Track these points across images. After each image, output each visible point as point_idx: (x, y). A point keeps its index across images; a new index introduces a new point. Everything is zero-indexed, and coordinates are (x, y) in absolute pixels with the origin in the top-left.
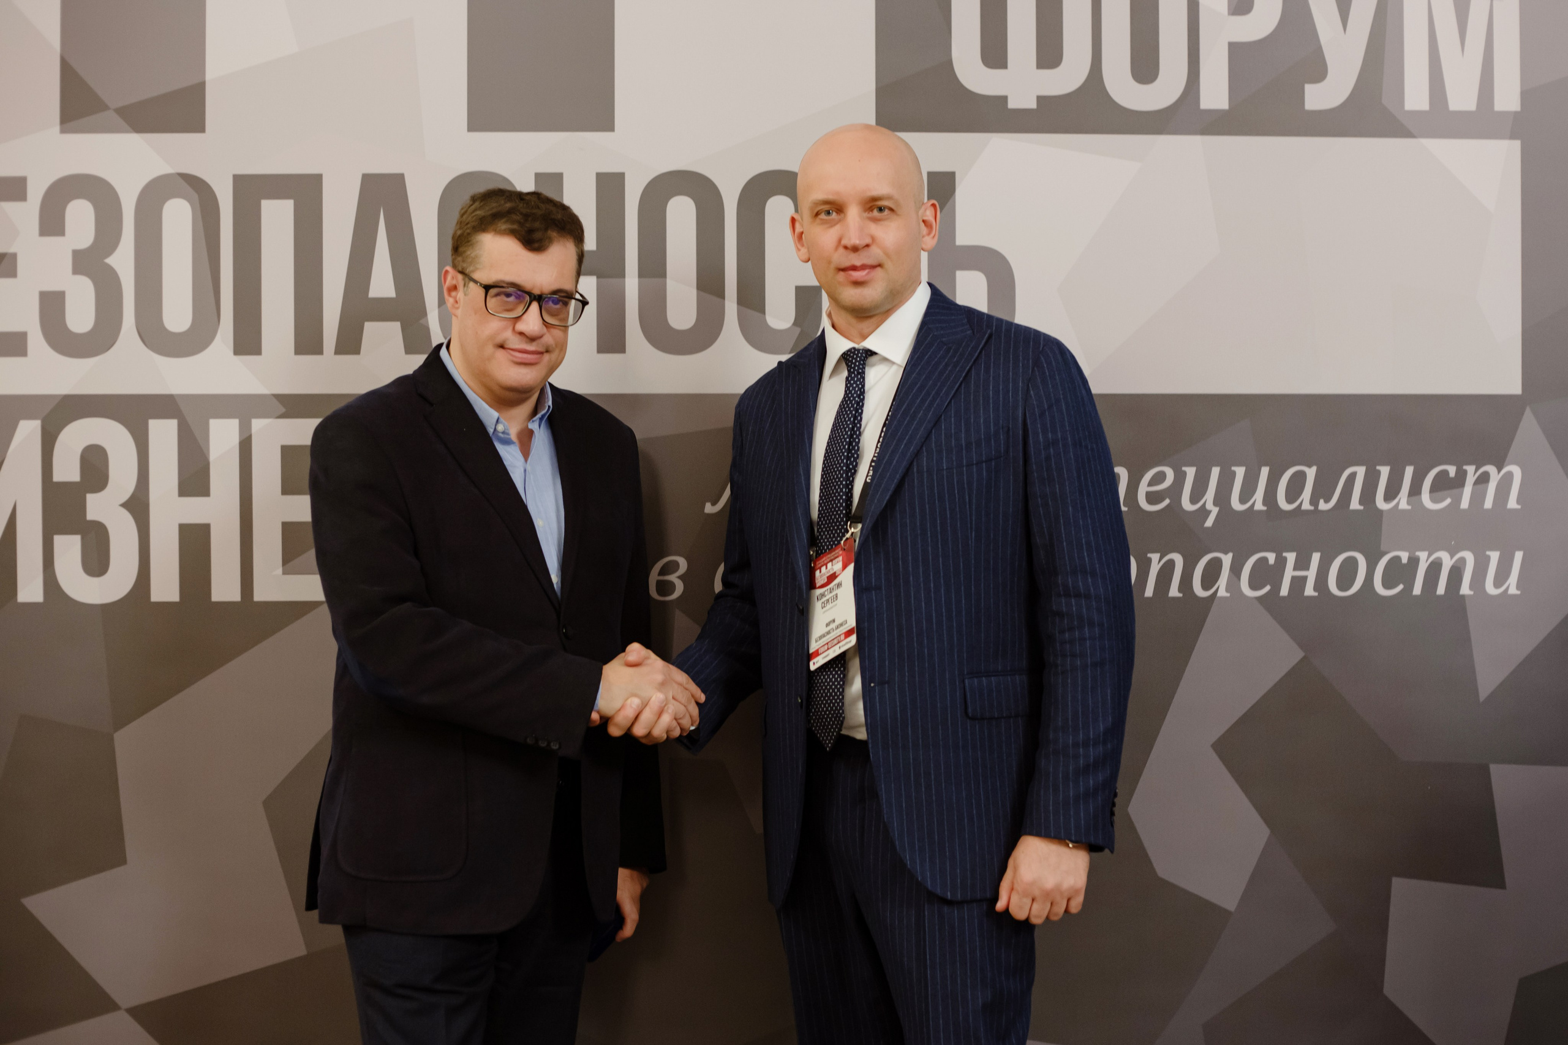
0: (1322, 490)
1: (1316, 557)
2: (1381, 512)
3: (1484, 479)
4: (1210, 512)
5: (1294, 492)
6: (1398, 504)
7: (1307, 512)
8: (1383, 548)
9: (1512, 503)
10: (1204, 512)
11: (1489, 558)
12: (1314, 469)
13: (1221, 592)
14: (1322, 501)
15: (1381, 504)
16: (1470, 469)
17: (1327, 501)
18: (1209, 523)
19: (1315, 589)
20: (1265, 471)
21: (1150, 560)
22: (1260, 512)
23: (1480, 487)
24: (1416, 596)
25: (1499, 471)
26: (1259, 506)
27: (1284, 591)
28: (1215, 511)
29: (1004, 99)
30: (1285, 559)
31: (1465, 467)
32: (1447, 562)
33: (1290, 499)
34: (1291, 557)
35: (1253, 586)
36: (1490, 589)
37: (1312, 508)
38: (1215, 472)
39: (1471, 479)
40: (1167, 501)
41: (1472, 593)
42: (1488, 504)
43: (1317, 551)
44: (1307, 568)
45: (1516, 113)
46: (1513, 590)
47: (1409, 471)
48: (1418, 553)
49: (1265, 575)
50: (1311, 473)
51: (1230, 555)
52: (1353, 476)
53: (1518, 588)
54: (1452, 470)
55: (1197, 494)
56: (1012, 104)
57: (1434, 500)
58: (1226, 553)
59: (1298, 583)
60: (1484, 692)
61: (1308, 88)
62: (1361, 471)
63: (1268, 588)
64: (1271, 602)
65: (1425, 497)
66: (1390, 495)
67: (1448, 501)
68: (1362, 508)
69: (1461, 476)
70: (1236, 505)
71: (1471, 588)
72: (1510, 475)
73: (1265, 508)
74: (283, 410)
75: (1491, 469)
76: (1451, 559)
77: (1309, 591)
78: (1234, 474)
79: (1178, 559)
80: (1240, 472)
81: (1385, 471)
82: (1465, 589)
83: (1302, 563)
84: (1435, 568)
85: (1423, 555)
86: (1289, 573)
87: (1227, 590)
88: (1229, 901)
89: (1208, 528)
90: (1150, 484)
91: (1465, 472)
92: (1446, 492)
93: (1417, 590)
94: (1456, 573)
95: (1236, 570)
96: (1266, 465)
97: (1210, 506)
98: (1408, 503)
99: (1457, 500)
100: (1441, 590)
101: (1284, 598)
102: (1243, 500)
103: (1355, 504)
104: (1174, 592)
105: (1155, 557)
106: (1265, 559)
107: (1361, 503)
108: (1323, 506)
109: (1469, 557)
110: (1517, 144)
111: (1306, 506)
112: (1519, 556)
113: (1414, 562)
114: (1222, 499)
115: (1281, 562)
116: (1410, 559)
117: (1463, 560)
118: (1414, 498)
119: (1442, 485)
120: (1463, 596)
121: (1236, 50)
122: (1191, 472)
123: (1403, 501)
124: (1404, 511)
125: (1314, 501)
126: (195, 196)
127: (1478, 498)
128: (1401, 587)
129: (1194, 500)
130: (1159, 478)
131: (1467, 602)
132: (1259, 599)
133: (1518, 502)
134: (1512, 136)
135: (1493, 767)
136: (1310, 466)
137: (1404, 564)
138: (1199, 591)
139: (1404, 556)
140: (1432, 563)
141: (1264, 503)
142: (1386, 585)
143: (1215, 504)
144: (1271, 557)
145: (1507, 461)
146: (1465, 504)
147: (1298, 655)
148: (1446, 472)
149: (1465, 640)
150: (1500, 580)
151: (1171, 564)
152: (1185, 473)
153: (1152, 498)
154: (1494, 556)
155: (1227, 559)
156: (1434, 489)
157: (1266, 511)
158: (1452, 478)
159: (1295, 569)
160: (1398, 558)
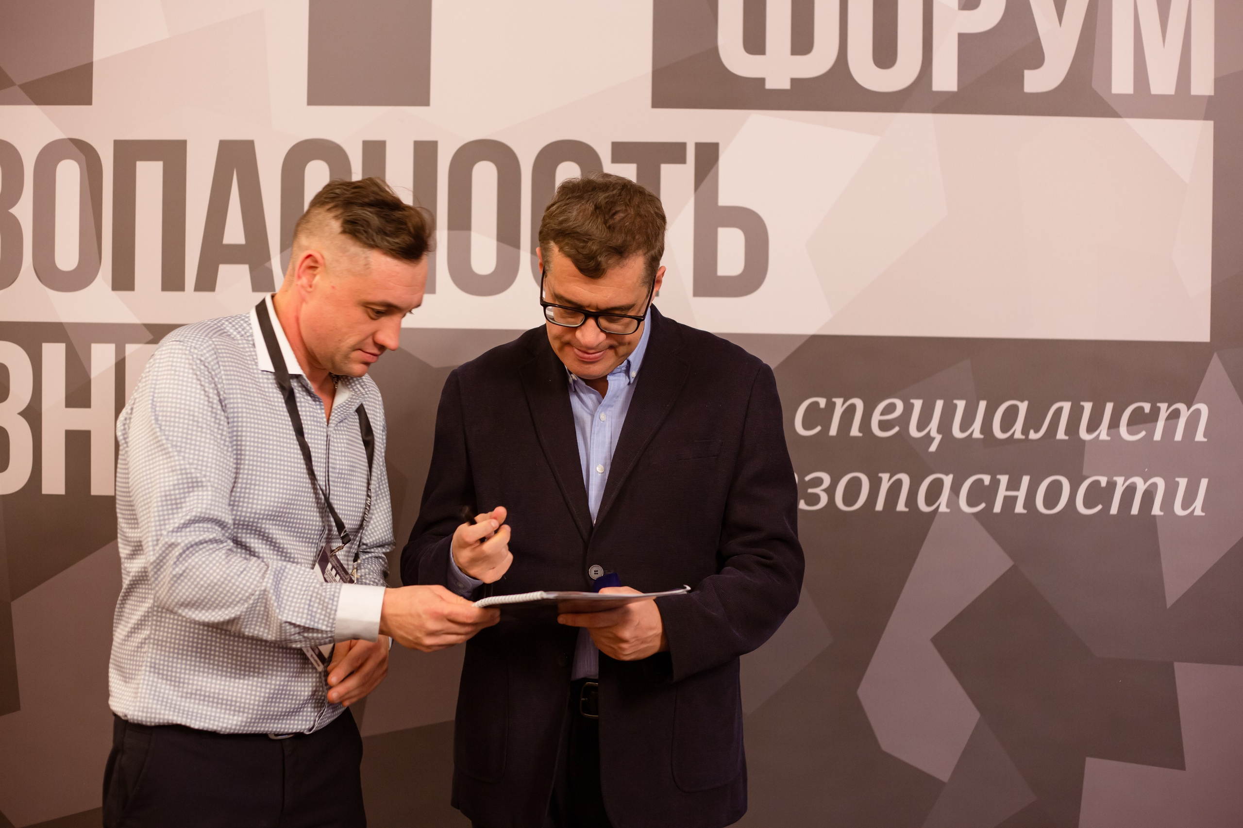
0: (1033, 422)
1: (1026, 480)
2: (1084, 442)
3: (1175, 415)
4: (933, 439)
5: (1007, 424)
6: (1099, 435)
7: (1019, 440)
8: (1085, 473)
9: (1200, 437)
10: (929, 439)
11: (1178, 483)
12: (1026, 403)
13: (943, 509)
14: (1032, 432)
15: (1084, 435)
16: (1163, 406)
17: (1036, 431)
18: (933, 448)
19: (1024, 507)
20: (983, 405)
21: (880, 479)
22: (977, 440)
23: (1171, 422)
24: (1113, 516)
25: (1189, 408)
26: (977, 435)
27: (997, 508)
28: (938, 438)
29: (762, 81)
30: (999, 481)
31: (1158, 405)
32: (1141, 487)
33: (1005, 428)
34: (1004, 479)
35: (971, 503)
36: (1178, 510)
37: (1023, 437)
38: (939, 404)
39: (1163, 415)
40: (897, 429)
41: (1162, 514)
42: (1178, 437)
43: (1026, 474)
44: (1018, 489)
45: (1210, 97)
46: (1198, 512)
47: (1109, 407)
48: (1115, 478)
49: (979, 494)
50: (1023, 407)
51: (951, 476)
52: (1059, 411)
53: (1203, 510)
54: (1147, 407)
55: (923, 423)
56: (769, 85)
57: (1130, 432)
58: (947, 474)
59: (1010, 502)
60: (1170, 600)
61: (1028, 74)
62: (1067, 406)
63: (983, 505)
64: (984, 518)
65: (1123, 430)
66: (1092, 428)
67: (1143, 433)
68: (1067, 438)
69: (1155, 411)
70: (957, 433)
71: (1161, 510)
72: (1198, 412)
73: (982, 437)
74: (151, 337)
75: (1181, 406)
76: (1145, 482)
77: (1019, 509)
78: (956, 406)
79: (905, 479)
80: (961, 405)
81: (1088, 406)
82: (1156, 510)
83: (1014, 485)
84: (1130, 490)
85: (1120, 480)
86: (1002, 492)
87: (948, 506)
88: (944, 774)
89: (932, 453)
90: (882, 414)
91: (1159, 408)
92: (1141, 426)
93: (1114, 510)
94: (1149, 496)
95: (956, 489)
96: (983, 399)
97: (934, 433)
98: (1108, 435)
99: (1151, 433)
100: (1135, 510)
101: (997, 514)
102: (963, 429)
103: (1061, 435)
104: (901, 507)
105: (885, 476)
106: (981, 481)
107: (1066, 434)
108: (1033, 436)
109: (1160, 482)
110: (1210, 124)
111: (1018, 435)
112: (1204, 482)
113: (1112, 485)
114: (945, 427)
115: (995, 483)
116: (1108, 483)
117: (1155, 485)
118: (1112, 430)
119: (1139, 420)
120: (1155, 516)
121: (964, 40)
122: (918, 404)
123: (1103, 433)
124: (1103, 441)
125: (1025, 431)
126: (83, 158)
127: (1169, 431)
128: (1100, 507)
129: (920, 428)
130: (891, 408)
131: (1157, 519)
132: (975, 515)
133: (1205, 436)
134: (1206, 118)
135: (1177, 666)
136: (1022, 401)
137: (1103, 488)
138: (923, 506)
139: (1103, 481)
140: (1128, 487)
141: (982, 432)
142: (1087, 504)
143: (939, 432)
144: (987, 479)
145: (1196, 399)
146: (1158, 436)
147: (1009, 563)
148: (1142, 408)
149: (1155, 555)
150: (1187, 502)
151: (899, 483)
152: (912, 405)
153: (884, 425)
154: (1183, 482)
155: (948, 480)
156: (1130, 423)
157: (983, 439)
158: (1147, 414)
159: (1007, 489)
160: (1097, 483)
